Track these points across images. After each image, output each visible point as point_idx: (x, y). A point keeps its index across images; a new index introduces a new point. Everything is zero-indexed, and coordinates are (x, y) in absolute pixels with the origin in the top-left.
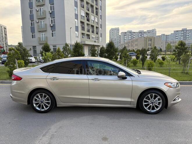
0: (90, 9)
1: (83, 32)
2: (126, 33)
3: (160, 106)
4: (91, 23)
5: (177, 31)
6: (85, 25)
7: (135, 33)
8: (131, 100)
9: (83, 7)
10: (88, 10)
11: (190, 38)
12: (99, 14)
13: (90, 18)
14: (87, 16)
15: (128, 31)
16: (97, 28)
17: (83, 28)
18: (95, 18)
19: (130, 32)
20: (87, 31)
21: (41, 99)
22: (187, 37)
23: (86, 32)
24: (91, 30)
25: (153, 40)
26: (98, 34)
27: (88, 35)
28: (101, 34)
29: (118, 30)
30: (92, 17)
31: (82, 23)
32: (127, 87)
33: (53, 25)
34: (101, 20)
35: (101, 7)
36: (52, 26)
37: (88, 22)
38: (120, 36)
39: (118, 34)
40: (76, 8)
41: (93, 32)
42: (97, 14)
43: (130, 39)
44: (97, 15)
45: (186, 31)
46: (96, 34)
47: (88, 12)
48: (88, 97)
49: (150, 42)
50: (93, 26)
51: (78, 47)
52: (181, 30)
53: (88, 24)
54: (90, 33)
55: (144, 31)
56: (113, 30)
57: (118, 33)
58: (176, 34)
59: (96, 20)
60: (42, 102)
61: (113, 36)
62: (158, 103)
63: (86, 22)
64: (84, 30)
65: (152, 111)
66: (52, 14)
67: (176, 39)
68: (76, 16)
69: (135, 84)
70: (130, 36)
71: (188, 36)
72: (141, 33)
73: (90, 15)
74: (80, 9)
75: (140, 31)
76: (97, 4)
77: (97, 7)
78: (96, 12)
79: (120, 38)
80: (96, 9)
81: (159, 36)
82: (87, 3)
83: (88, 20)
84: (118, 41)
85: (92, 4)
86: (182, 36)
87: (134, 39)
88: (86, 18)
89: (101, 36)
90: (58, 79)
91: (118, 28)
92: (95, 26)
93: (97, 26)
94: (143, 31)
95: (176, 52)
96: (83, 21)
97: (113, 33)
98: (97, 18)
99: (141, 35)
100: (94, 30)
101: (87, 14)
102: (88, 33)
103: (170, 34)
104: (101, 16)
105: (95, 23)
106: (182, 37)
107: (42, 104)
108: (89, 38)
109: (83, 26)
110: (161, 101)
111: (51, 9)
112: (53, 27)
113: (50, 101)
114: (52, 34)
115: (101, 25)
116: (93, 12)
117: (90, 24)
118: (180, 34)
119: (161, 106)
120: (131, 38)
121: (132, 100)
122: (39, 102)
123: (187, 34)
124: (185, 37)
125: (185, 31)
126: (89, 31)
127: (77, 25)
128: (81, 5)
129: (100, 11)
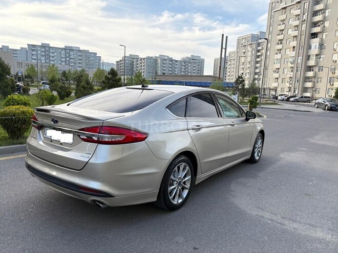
5: (34, 46)
45: (50, 49)
67: (33, 59)
71: (53, 57)
103: (20, 49)
106: (44, 58)
123: (51, 54)
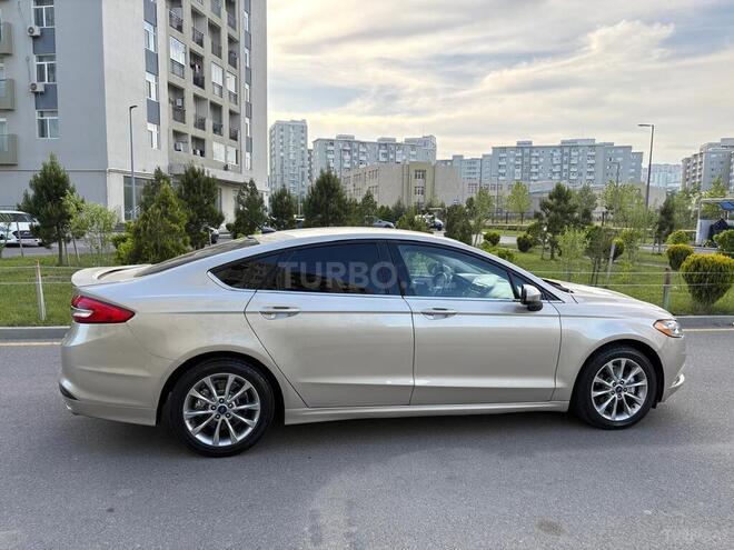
0: (208, 41)
1: (180, 127)
2: (331, 143)
3: (642, 397)
4: (209, 94)
6: (186, 100)
7: (364, 144)
8: (555, 384)
9: (180, 28)
10: (200, 43)
11: (541, 175)
12: (243, 63)
13: (206, 75)
14: (193, 66)
15: (340, 137)
16: (232, 113)
17: (179, 113)
18: (228, 75)
19: (349, 141)
20: (195, 126)
21: (218, 398)
22: (534, 170)
23: (190, 129)
24: (209, 123)
25: (429, 175)
26: (236, 139)
27: (199, 142)
28: (250, 141)
29: (301, 128)
30: (214, 74)
31: (175, 90)
32: (541, 337)
33: (46, 86)
34: (247, 86)
35: (248, 35)
36: (41, 93)
37: (198, 91)
38: (310, 151)
39: (303, 145)
40: (148, 27)
41: (217, 129)
42: (233, 62)
43: (348, 166)
44: (235, 67)
46: (231, 138)
47: (197, 49)
48: (409, 381)
49: (419, 182)
50: (216, 108)
51: (199, 187)
52: (515, 145)
53: (197, 99)
54: (207, 134)
55: (398, 141)
56: (282, 130)
57: (302, 142)
58: (500, 158)
59: (231, 87)
60: (222, 411)
61: (282, 151)
62: (633, 391)
63: (190, 89)
64: (183, 120)
65: (617, 419)
66: (43, 42)
68: (152, 62)
69: (569, 325)
70: (347, 157)
72: (387, 145)
73: (206, 62)
74: (169, 35)
75: (383, 139)
76: (232, 25)
77: (235, 35)
78: (230, 52)
79: (309, 159)
80: (232, 41)
81: (446, 161)
82: (196, 14)
83: (199, 82)
84: (303, 173)
85: (216, 20)
86: (517, 166)
87: (361, 166)
88: (189, 73)
89: (250, 149)
90: (297, 313)
91: (304, 121)
92: (227, 106)
93: (235, 108)
94: (394, 140)
95: (542, 219)
96: (177, 81)
97: (282, 137)
98: (233, 78)
99: (385, 155)
100: (221, 121)
101: (196, 59)
102: (199, 133)
104: (248, 70)
105: (226, 95)
107: (223, 417)
108: (202, 154)
109: (179, 103)
110: (644, 382)
111: (39, 22)
112: (45, 98)
113: (258, 404)
114: (42, 124)
115: (249, 106)
116: (217, 51)
117: (206, 99)
118: (512, 160)
119: (643, 400)
120: (351, 162)
121: (559, 384)
122: (210, 411)
124: (527, 169)
125: (527, 151)
126: (200, 124)
127: (153, 98)
128: (171, 19)
129: (247, 51)
